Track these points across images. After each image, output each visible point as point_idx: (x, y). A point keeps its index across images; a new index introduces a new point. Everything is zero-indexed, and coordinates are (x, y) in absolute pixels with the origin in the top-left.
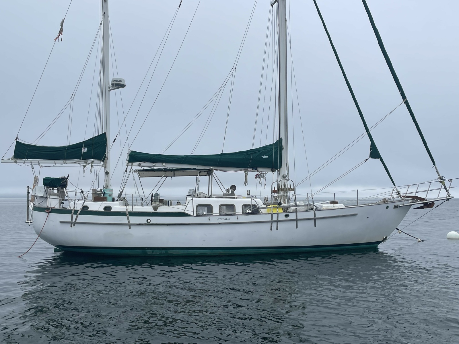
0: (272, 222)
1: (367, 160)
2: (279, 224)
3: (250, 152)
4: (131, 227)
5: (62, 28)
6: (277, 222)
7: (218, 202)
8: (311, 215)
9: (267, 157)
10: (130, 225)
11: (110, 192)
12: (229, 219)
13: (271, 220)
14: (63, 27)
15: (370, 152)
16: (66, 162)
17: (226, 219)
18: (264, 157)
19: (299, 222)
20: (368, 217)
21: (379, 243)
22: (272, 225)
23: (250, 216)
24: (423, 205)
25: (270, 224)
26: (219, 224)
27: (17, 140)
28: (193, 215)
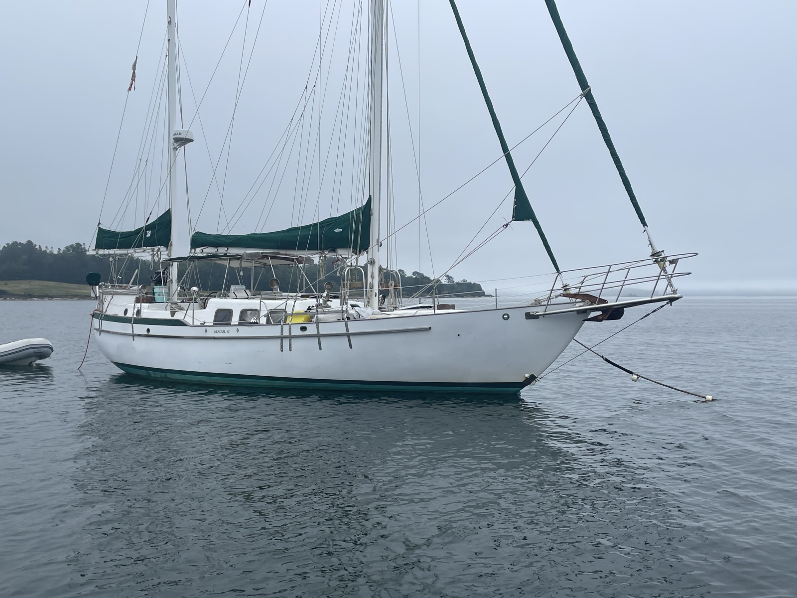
0: (282, 338)
1: (507, 225)
2: (293, 341)
3: (325, 223)
4: (135, 337)
5: (134, 73)
6: (290, 337)
7: (240, 304)
8: (340, 328)
9: (341, 230)
10: (134, 336)
11: (159, 290)
12: (228, 332)
13: (282, 334)
14: (136, 71)
15: (514, 208)
16: (137, 251)
17: (224, 332)
18: (337, 230)
19: (323, 340)
20: (459, 335)
21: (522, 385)
22: (282, 342)
23: (253, 327)
24: (600, 313)
25: (279, 341)
26: (215, 338)
27: (100, 226)
28: (192, 324)
